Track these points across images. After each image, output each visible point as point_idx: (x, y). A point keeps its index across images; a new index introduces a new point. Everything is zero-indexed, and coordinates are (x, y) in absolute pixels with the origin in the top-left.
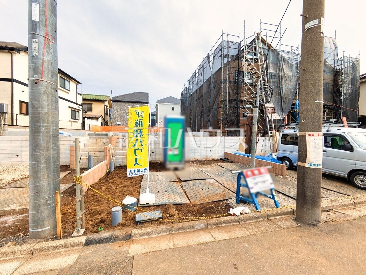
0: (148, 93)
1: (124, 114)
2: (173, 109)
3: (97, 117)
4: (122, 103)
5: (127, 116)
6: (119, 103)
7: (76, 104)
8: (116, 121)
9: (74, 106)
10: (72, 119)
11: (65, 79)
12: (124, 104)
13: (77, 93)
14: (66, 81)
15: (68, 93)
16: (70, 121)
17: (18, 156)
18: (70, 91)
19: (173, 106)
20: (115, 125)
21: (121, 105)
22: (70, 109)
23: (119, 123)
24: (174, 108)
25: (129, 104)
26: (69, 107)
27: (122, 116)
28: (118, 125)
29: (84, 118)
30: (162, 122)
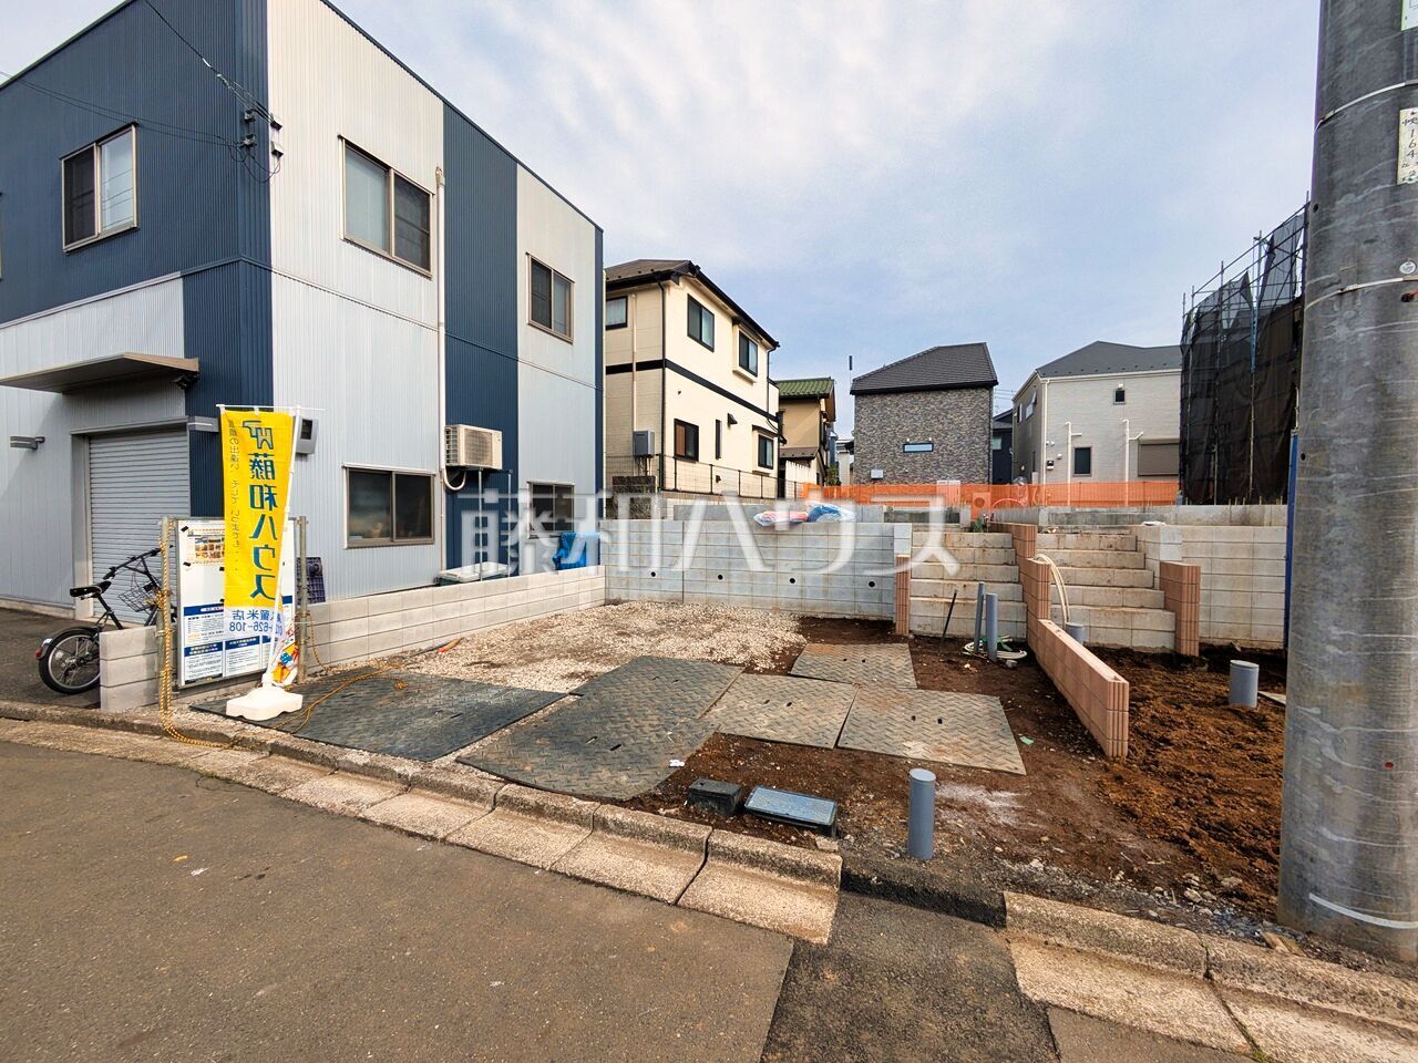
0: (982, 346)
1: (895, 437)
2: (1120, 396)
3: (808, 455)
4: (888, 399)
5: (908, 444)
6: (878, 400)
7: (766, 414)
8: (867, 466)
9: (762, 422)
10: (760, 465)
11: (748, 340)
12: (896, 399)
13: (770, 381)
14: (750, 344)
15: (751, 382)
16: (755, 473)
17: (720, 577)
18: (756, 375)
19: (1121, 385)
20: (862, 481)
21: (885, 405)
22: (756, 433)
23: (877, 474)
24: (1127, 395)
25: (916, 397)
26: (755, 428)
27: (888, 447)
28: (875, 480)
29: (782, 462)
30: (1060, 462)
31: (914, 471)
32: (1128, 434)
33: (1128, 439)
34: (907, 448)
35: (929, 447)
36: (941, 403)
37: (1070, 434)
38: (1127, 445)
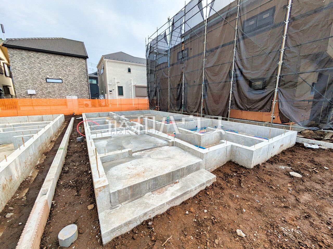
0: (83, 43)
1: (40, 74)
2: (129, 70)
4: (32, 54)
5: (48, 78)
8: (25, 87)
19: (129, 67)
20: (23, 95)
21: (30, 57)
23: (32, 92)
24: (131, 70)
25: (49, 56)
27: (36, 79)
30: (114, 91)
31: (54, 91)
32: (132, 83)
33: (132, 84)
34: (48, 80)
35: (60, 81)
36: (63, 61)
37: (116, 81)
38: (132, 87)
